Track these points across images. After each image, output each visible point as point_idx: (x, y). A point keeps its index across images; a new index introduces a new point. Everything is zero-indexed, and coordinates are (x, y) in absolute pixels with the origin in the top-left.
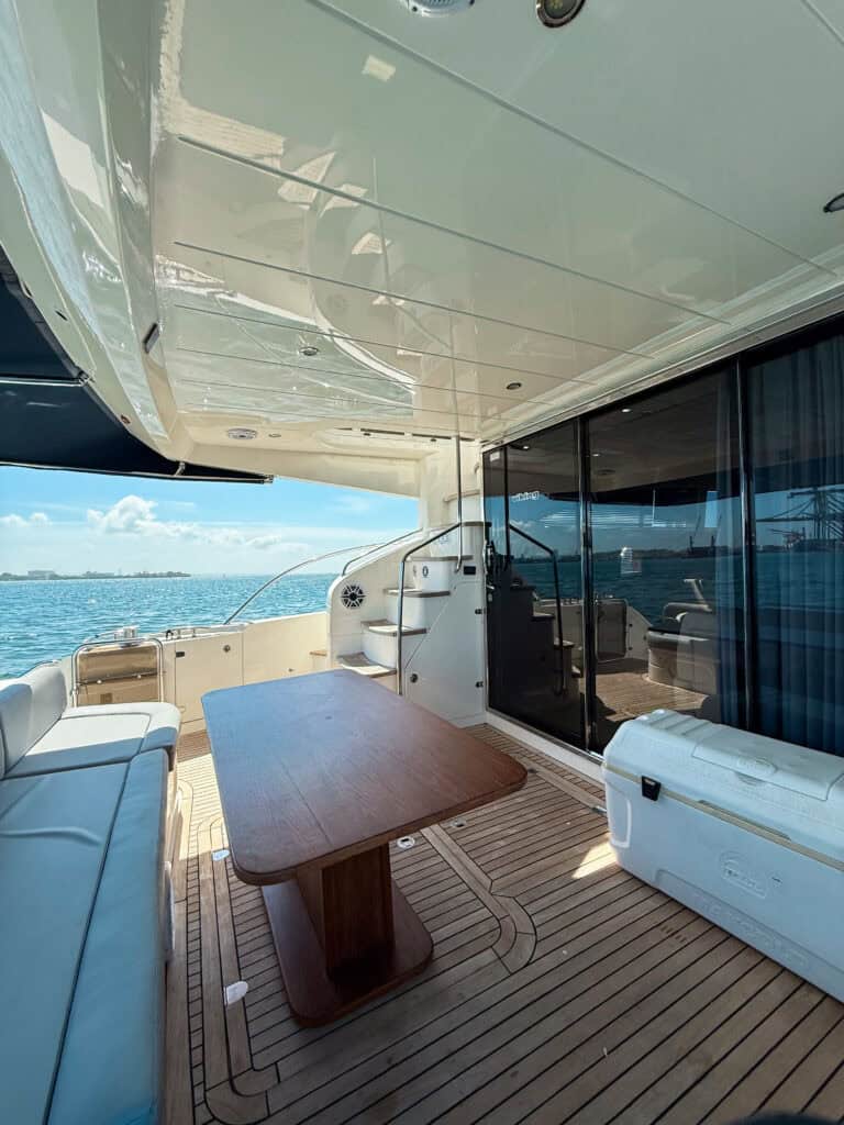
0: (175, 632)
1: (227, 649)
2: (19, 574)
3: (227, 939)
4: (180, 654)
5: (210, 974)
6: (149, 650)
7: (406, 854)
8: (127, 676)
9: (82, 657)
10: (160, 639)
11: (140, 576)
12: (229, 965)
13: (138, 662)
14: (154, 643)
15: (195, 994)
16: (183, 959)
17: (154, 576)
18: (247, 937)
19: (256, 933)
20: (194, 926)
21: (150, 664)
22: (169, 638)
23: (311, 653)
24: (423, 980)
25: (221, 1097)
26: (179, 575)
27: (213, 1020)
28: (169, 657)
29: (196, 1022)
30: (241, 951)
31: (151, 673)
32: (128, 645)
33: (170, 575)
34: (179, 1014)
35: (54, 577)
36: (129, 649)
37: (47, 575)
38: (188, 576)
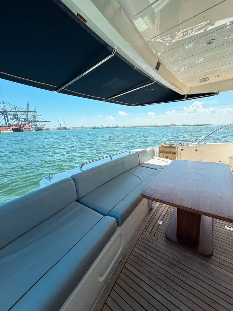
0: (182, 144)
1: (196, 151)
2: (169, 125)
3: (164, 213)
4: (182, 150)
5: (157, 216)
6: (175, 148)
7: (225, 230)
8: (169, 153)
9: (161, 147)
10: (178, 145)
11: (196, 125)
12: (161, 218)
13: (172, 150)
14: (176, 146)
15: (153, 217)
16: (155, 211)
17: (200, 125)
18: (168, 215)
19: (170, 216)
20: (160, 207)
21: (174, 151)
22: (181, 145)
23: (230, 157)
24: (203, 258)
25: (147, 234)
26: (208, 125)
27: (153, 223)
28: (179, 150)
29: (151, 221)
30: (165, 217)
31: (174, 153)
32: (171, 146)
33: (205, 125)
34: (149, 217)
35: (175, 126)
36: (171, 147)
37: (174, 125)
38: (211, 125)
